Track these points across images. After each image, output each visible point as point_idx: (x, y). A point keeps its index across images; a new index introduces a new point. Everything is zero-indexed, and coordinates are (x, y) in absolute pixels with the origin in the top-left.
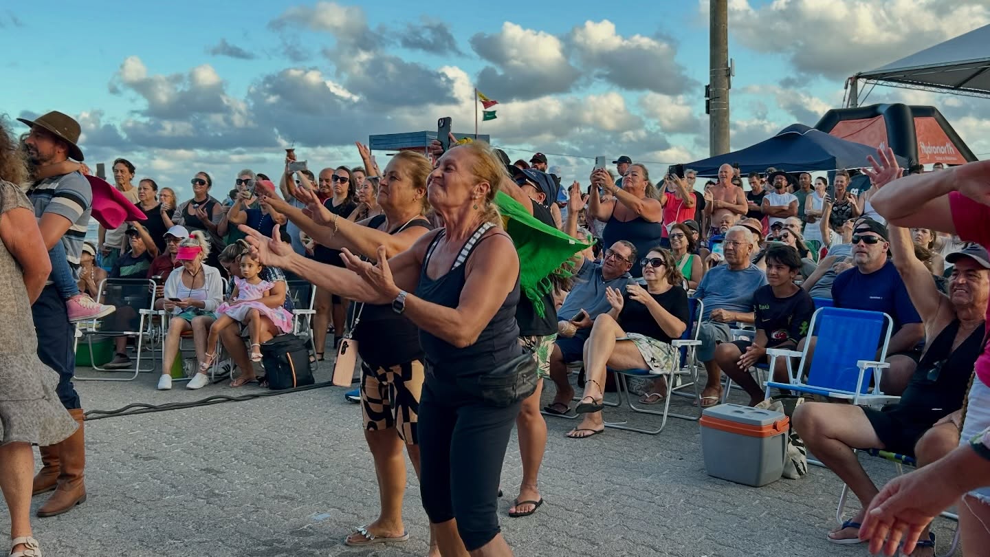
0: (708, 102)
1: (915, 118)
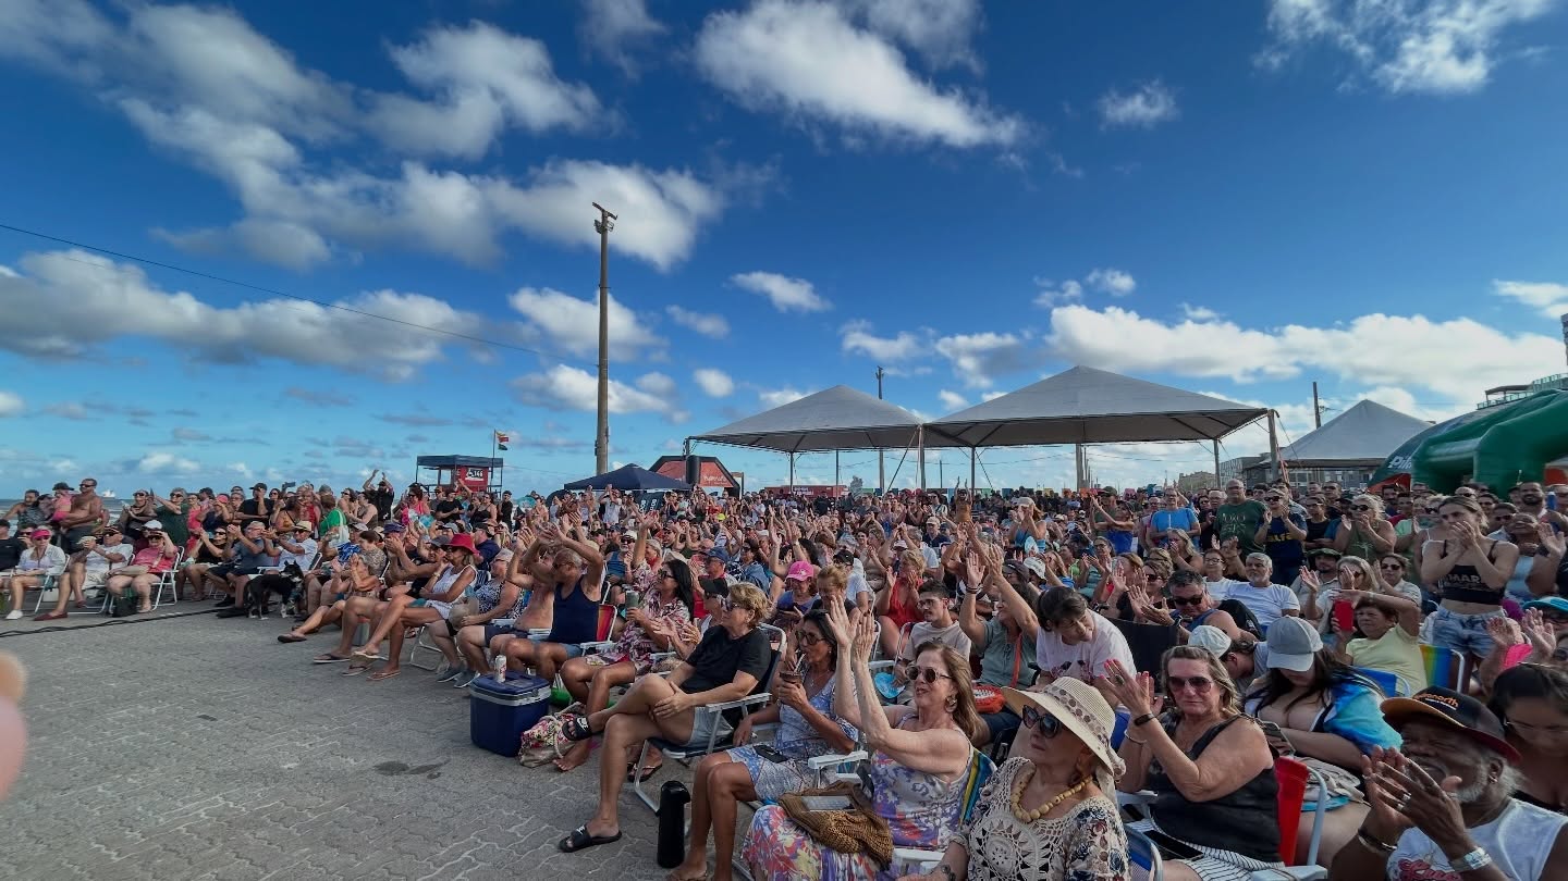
1: (701, 463)
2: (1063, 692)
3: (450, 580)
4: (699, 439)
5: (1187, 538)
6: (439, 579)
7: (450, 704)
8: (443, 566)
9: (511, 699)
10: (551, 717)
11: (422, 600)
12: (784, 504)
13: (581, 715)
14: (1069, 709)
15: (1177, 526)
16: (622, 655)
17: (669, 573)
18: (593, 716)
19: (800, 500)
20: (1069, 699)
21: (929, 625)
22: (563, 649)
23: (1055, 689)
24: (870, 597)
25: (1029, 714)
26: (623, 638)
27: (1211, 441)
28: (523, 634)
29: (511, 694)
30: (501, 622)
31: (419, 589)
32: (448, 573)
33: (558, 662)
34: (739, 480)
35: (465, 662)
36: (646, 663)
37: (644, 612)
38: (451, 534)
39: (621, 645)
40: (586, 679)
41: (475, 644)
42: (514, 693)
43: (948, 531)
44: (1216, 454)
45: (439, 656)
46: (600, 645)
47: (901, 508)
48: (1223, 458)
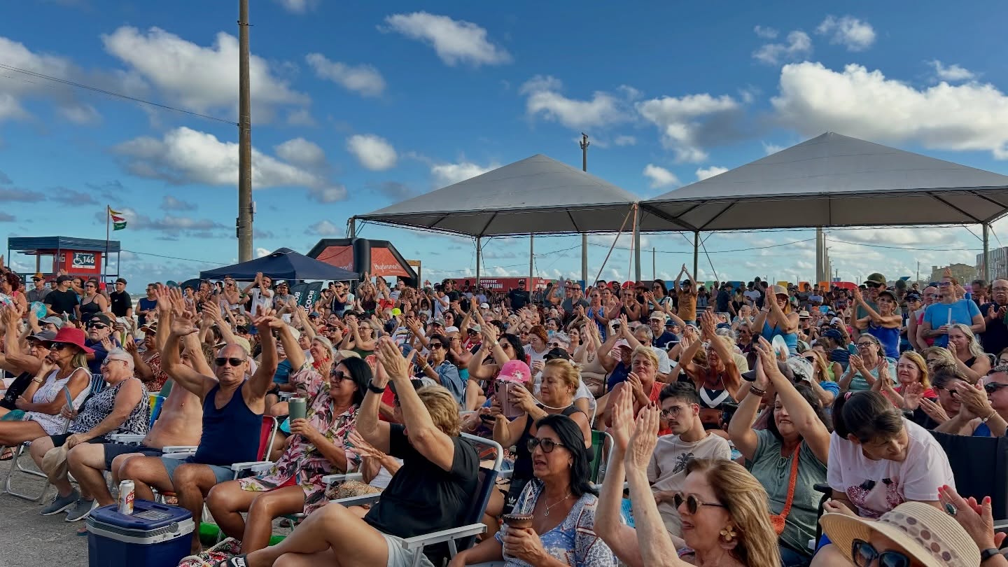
0: (238, 229)
1: (372, 249)
2: (912, 521)
3: (54, 387)
4: (366, 218)
5: (971, 334)
6: (41, 385)
7: (61, 542)
8: (46, 368)
9: (143, 535)
10: (195, 557)
11: (19, 411)
12: (473, 299)
13: (235, 554)
14: (922, 542)
15: (958, 320)
16: (286, 479)
17: (346, 374)
18: (253, 555)
19: (489, 293)
20: (921, 529)
21: (677, 438)
22: (210, 471)
23: (900, 516)
24: (591, 405)
25: (862, 551)
26: (286, 457)
27: (980, 226)
28: (153, 451)
29: (142, 529)
30: (125, 438)
31: (15, 397)
32: (52, 378)
33: (204, 488)
34: (415, 269)
35: (79, 489)
36: (317, 488)
37: (313, 426)
38: (54, 330)
39: (284, 465)
40: (242, 508)
41: (91, 467)
42: (146, 527)
43: (676, 329)
44: (985, 241)
45: (44, 483)
46: (256, 466)
47: (614, 301)
48: (992, 246)
